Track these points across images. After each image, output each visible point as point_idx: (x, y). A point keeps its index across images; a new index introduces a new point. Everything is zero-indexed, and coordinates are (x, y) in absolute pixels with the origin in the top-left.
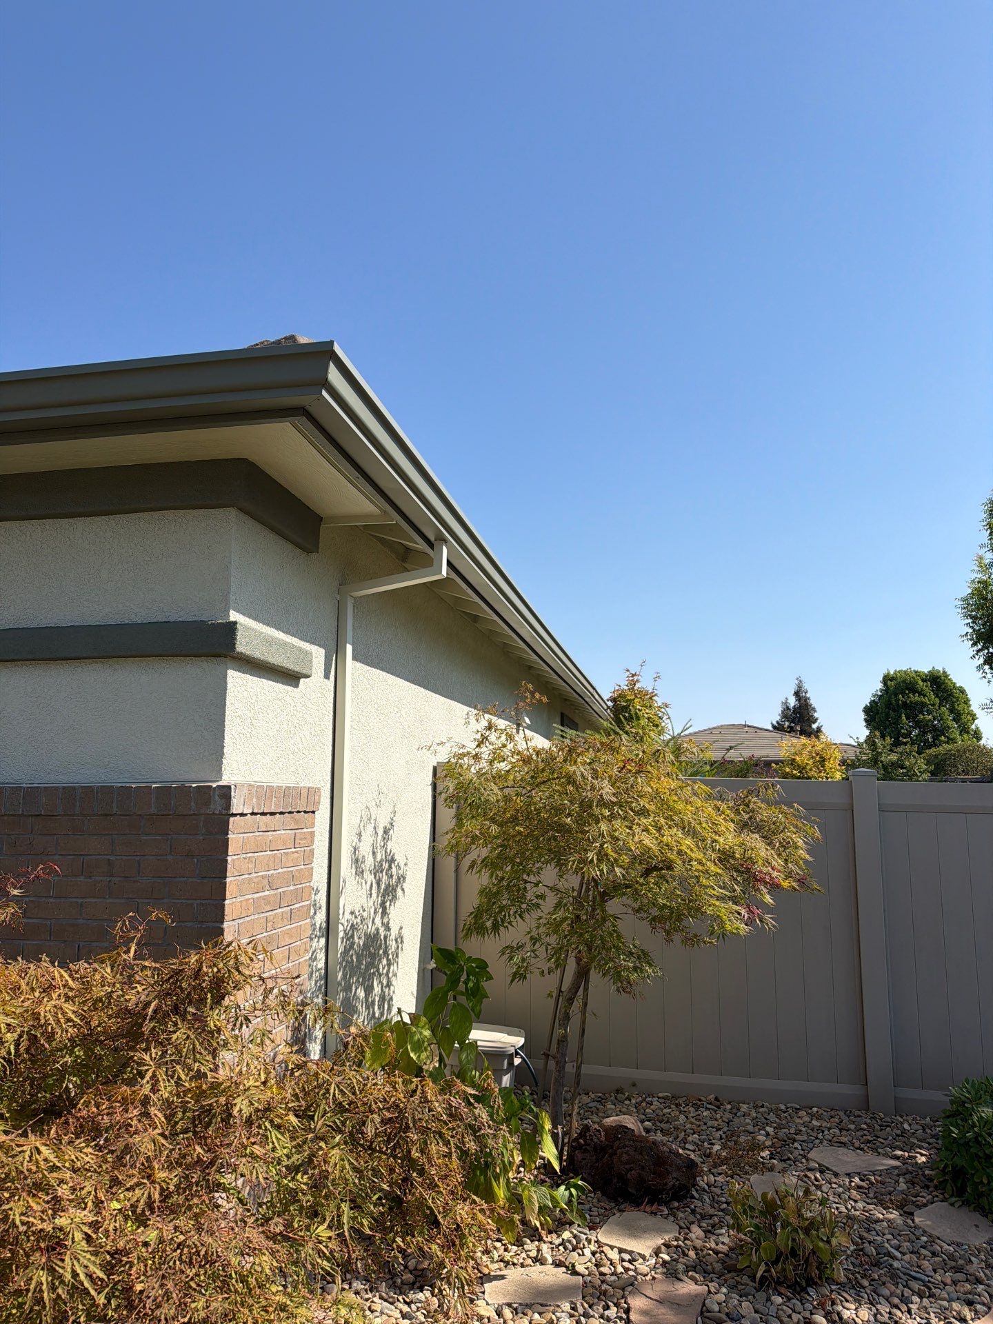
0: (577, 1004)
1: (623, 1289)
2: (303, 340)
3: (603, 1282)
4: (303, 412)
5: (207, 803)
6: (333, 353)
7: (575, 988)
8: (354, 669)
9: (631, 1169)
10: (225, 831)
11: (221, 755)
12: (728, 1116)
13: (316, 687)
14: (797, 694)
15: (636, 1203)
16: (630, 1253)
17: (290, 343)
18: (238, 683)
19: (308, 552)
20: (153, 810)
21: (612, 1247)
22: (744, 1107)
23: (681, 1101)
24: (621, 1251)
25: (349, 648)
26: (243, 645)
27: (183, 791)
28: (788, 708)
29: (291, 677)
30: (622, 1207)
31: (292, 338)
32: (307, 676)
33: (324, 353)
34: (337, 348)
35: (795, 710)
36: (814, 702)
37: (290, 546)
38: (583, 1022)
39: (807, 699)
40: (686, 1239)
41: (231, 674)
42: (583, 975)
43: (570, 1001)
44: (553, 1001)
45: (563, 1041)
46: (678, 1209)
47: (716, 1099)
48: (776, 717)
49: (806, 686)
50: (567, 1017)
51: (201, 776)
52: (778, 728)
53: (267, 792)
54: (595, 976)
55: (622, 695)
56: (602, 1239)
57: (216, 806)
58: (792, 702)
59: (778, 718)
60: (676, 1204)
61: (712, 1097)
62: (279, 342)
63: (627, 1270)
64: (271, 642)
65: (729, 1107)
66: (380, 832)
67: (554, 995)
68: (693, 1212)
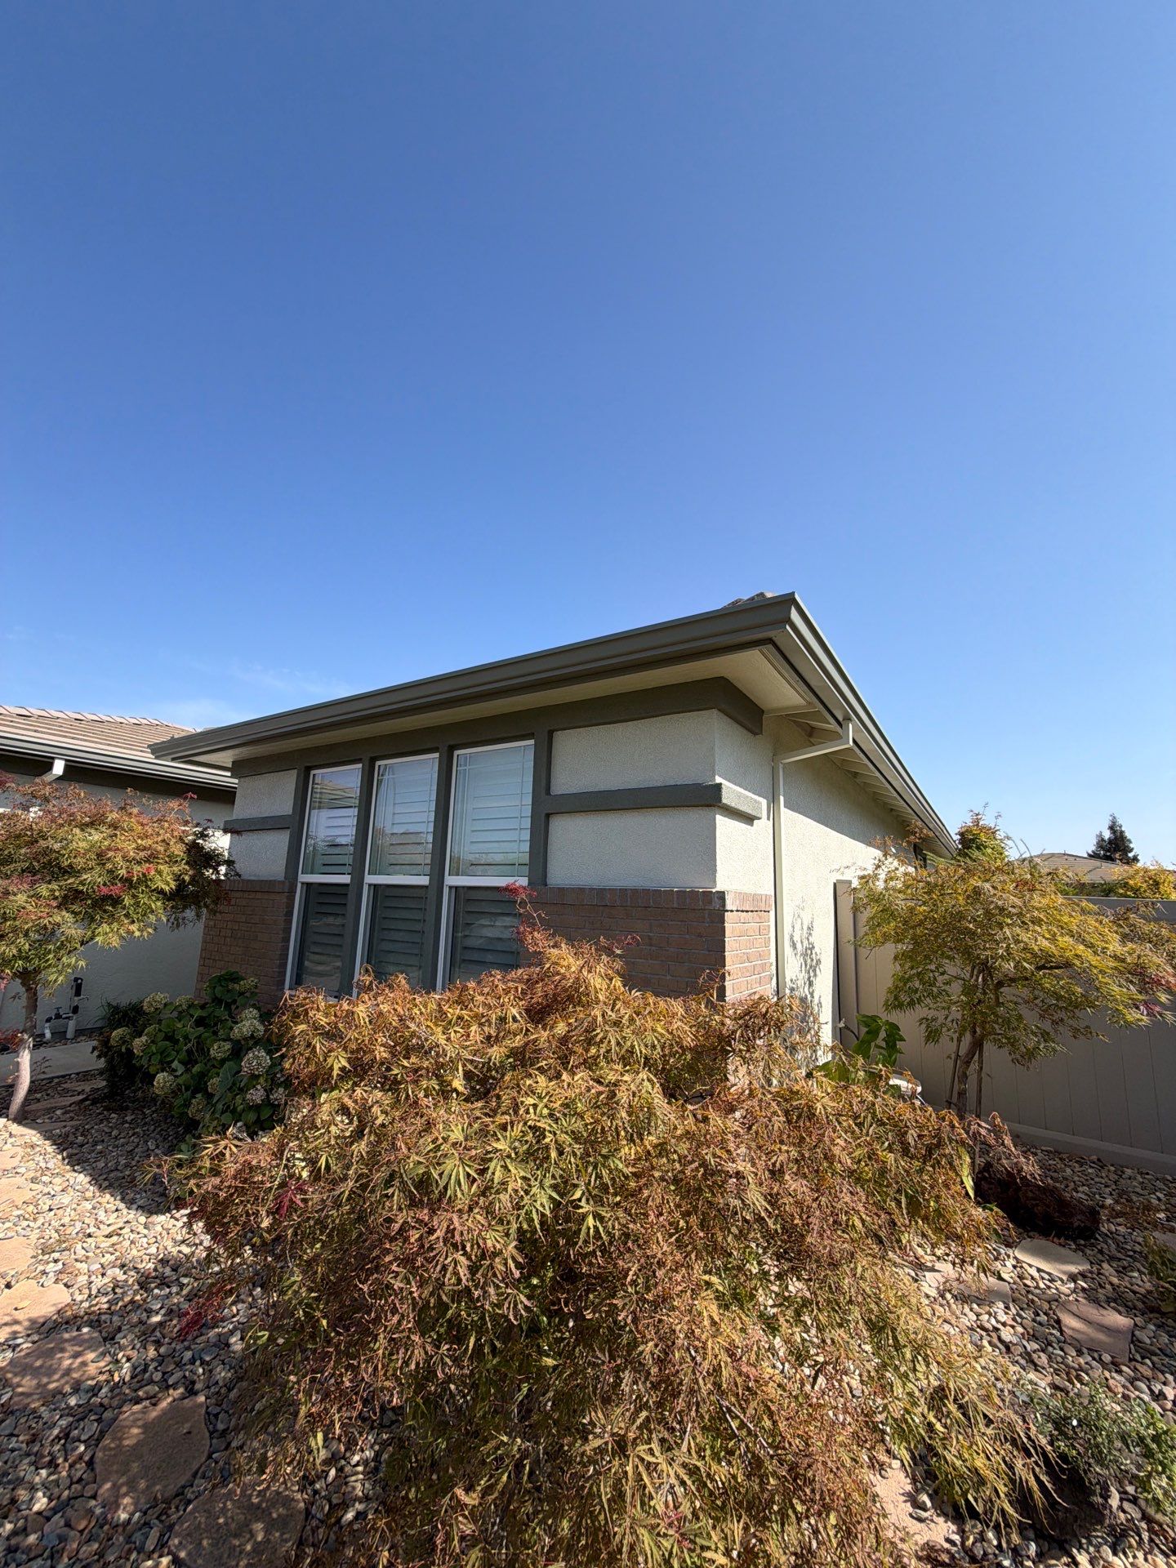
0: (974, 1066)
1: (1049, 1302)
2: (769, 595)
3: (1028, 1292)
4: (770, 641)
5: (710, 902)
6: (795, 600)
7: (971, 1054)
8: (786, 814)
9: (1037, 1205)
10: (723, 922)
11: (715, 871)
12: (1113, 1177)
13: (763, 825)
14: (1111, 828)
15: (1045, 1233)
16: (1049, 1274)
17: (760, 598)
18: (721, 821)
19: (755, 734)
20: (675, 905)
21: (1031, 1266)
22: (1129, 1172)
23: (1064, 1156)
24: (1039, 1270)
25: (782, 798)
26: (726, 799)
27: (694, 893)
28: (1103, 840)
29: (749, 819)
30: (1031, 1234)
31: (762, 594)
32: (759, 819)
33: (788, 601)
34: (797, 597)
35: (1110, 841)
36: (1128, 835)
37: (745, 732)
38: (980, 1081)
39: (1122, 832)
40: (1099, 1274)
41: (718, 817)
42: (977, 1045)
43: (968, 1063)
44: (951, 1063)
45: (962, 1094)
46: (1085, 1246)
47: (1099, 1160)
48: (1091, 846)
49: (1120, 821)
50: (965, 1076)
51: (703, 885)
52: (1093, 856)
53: (743, 896)
54: (989, 1047)
55: (969, 831)
56: (1020, 1256)
57: (716, 905)
58: (1107, 835)
59: (1094, 848)
60: (1082, 1242)
61: (1094, 1158)
62: (753, 598)
63: (1049, 1287)
64: (739, 796)
65: (1112, 1168)
66: (805, 928)
67: (953, 1056)
68: (1101, 1252)
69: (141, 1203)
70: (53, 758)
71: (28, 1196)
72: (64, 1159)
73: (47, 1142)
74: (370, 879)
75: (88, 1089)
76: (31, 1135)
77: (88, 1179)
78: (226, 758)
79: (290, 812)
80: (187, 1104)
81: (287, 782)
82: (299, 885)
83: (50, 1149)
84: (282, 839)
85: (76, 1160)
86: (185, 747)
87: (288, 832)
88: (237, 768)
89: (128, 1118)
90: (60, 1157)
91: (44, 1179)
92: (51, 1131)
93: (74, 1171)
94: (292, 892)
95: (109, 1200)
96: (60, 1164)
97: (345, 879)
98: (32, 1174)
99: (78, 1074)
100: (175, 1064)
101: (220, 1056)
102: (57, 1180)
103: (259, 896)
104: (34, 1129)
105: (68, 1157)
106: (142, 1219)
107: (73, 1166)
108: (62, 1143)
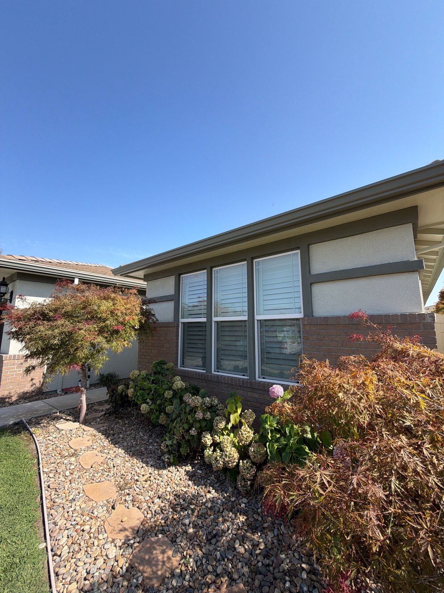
5: (424, 319)
10: (433, 328)
11: (420, 303)
57: (428, 320)
69: (151, 463)
70: (74, 278)
71: (102, 459)
72: (109, 441)
73: (100, 434)
74: (215, 319)
75: (104, 409)
76: (91, 430)
77: (123, 451)
78: (141, 274)
79: (173, 293)
80: (158, 418)
81: (170, 281)
82: (180, 324)
83: (103, 437)
84: (171, 305)
85: (115, 442)
86: (124, 271)
87: (173, 301)
88: (146, 278)
89: (127, 422)
90: (108, 441)
91: (105, 451)
92: (99, 428)
93: (115, 447)
94: (178, 326)
95: (137, 463)
96: (108, 443)
97: (204, 320)
98: (99, 449)
99: (97, 402)
100: (148, 400)
101: (169, 397)
102: (111, 452)
103: (163, 329)
104: (92, 427)
105: (111, 441)
106: (156, 472)
107: (114, 445)
108: (106, 434)
